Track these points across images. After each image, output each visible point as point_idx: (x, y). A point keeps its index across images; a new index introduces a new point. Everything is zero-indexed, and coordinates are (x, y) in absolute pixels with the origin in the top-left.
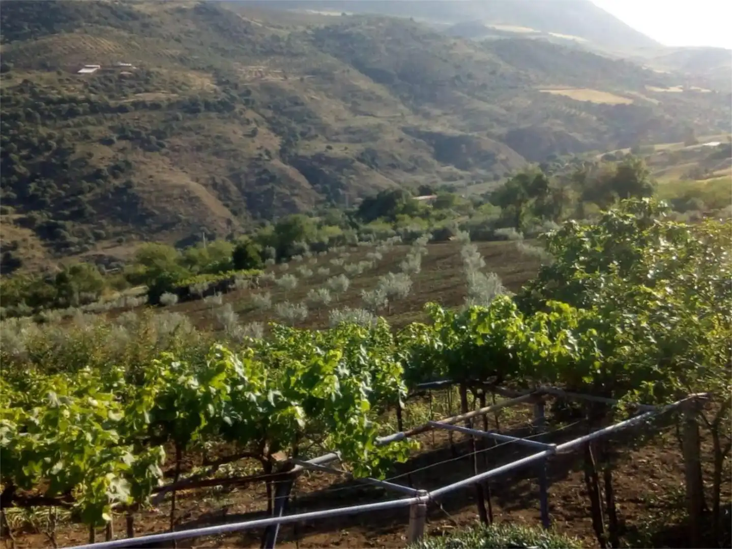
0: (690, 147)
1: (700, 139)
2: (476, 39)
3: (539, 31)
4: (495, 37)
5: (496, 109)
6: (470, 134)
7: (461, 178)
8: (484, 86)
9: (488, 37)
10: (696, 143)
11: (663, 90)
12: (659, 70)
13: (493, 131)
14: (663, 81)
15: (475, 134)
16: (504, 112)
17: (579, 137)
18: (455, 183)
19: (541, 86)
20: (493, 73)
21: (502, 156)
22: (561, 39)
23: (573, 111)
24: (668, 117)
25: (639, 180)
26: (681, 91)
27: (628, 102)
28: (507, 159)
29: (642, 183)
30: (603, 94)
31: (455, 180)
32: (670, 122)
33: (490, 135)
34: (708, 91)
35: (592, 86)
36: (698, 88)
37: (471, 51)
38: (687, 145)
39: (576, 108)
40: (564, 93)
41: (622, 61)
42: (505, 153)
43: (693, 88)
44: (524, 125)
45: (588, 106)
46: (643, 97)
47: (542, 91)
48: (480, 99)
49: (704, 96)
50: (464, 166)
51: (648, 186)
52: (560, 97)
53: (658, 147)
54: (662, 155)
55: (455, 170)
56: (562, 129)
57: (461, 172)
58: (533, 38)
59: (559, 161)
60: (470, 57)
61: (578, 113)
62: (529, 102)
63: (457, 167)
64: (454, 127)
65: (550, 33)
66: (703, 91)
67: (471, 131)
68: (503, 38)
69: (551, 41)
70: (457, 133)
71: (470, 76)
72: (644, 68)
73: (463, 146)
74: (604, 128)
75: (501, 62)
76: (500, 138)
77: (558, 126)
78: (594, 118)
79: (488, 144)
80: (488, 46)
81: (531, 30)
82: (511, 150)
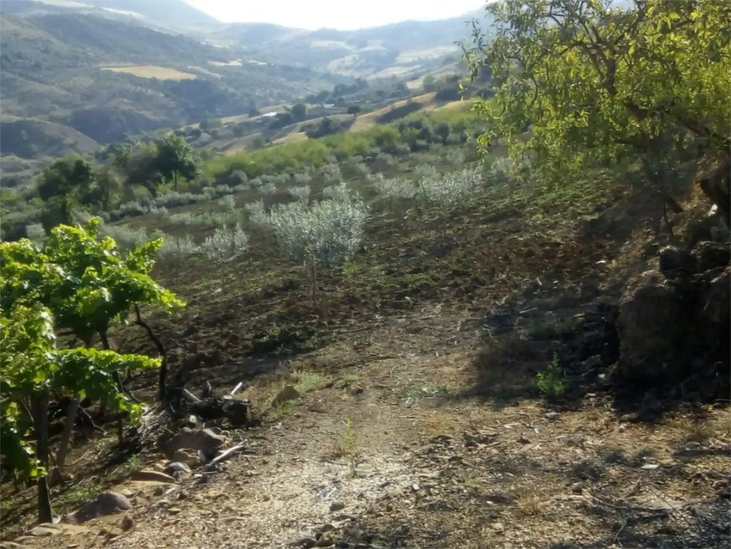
0: (253, 119)
1: (261, 110)
2: (22, 15)
3: (92, 6)
4: (44, 12)
5: (57, 90)
6: (29, 119)
7: (27, 167)
8: (37, 66)
9: (36, 12)
10: (258, 114)
11: (223, 64)
12: (218, 45)
13: (55, 114)
14: (223, 56)
15: (36, 119)
16: (64, 93)
17: (149, 115)
18: (20, 174)
19: (101, 64)
20: (46, 51)
21: (69, 141)
22: (116, 15)
23: (139, 88)
24: (231, 90)
25: (180, 157)
26: (240, 64)
27: (192, 77)
28: (76, 143)
29: (183, 161)
30: (167, 70)
31: (20, 170)
32: (234, 95)
33: (53, 119)
34: (265, 64)
35: (155, 63)
36: (255, 61)
37: (18, 28)
38: (251, 116)
39: (141, 85)
40: (126, 70)
41: (181, 36)
42: (72, 136)
43: (251, 61)
44: (88, 107)
45: (154, 82)
46: (206, 72)
47: (102, 69)
48: (35, 80)
49: (261, 69)
50: (28, 154)
51: (190, 163)
52: (123, 75)
53: (224, 120)
54: (227, 128)
55: (17, 159)
56: (130, 107)
57: (25, 161)
58: (85, 13)
59: (129, 141)
60: (16, 35)
61: (144, 90)
62: (92, 81)
63: (19, 156)
64: (9, 112)
65: (105, 8)
66: (260, 64)
67: (30, 116)
68: (52, 13)
69: (107, 17)
70: (15, 119)
71: (19, 56)
72: (204, 43)
73: (23, 132)
74: (172, 104)
75: (54, 40)
76: (63, 121)
77: (125, 105)
78: (162, 95)
79: (53, 129)
80: (37, 21)
81: (82, 5)
82: (79, 133)
